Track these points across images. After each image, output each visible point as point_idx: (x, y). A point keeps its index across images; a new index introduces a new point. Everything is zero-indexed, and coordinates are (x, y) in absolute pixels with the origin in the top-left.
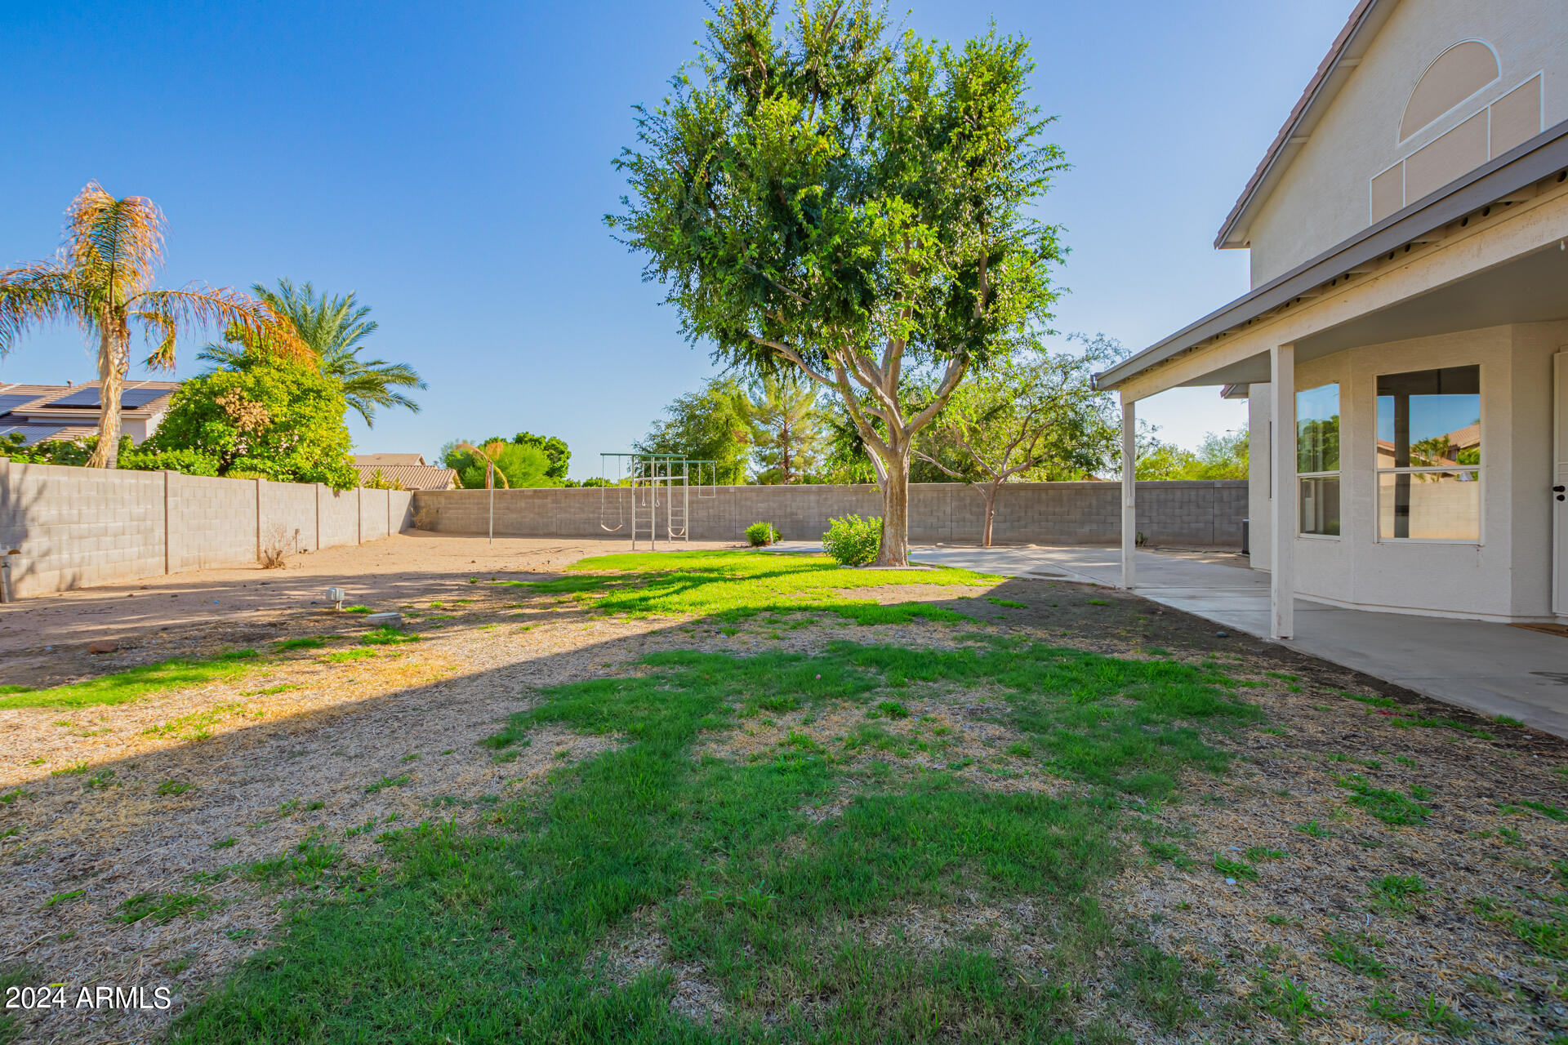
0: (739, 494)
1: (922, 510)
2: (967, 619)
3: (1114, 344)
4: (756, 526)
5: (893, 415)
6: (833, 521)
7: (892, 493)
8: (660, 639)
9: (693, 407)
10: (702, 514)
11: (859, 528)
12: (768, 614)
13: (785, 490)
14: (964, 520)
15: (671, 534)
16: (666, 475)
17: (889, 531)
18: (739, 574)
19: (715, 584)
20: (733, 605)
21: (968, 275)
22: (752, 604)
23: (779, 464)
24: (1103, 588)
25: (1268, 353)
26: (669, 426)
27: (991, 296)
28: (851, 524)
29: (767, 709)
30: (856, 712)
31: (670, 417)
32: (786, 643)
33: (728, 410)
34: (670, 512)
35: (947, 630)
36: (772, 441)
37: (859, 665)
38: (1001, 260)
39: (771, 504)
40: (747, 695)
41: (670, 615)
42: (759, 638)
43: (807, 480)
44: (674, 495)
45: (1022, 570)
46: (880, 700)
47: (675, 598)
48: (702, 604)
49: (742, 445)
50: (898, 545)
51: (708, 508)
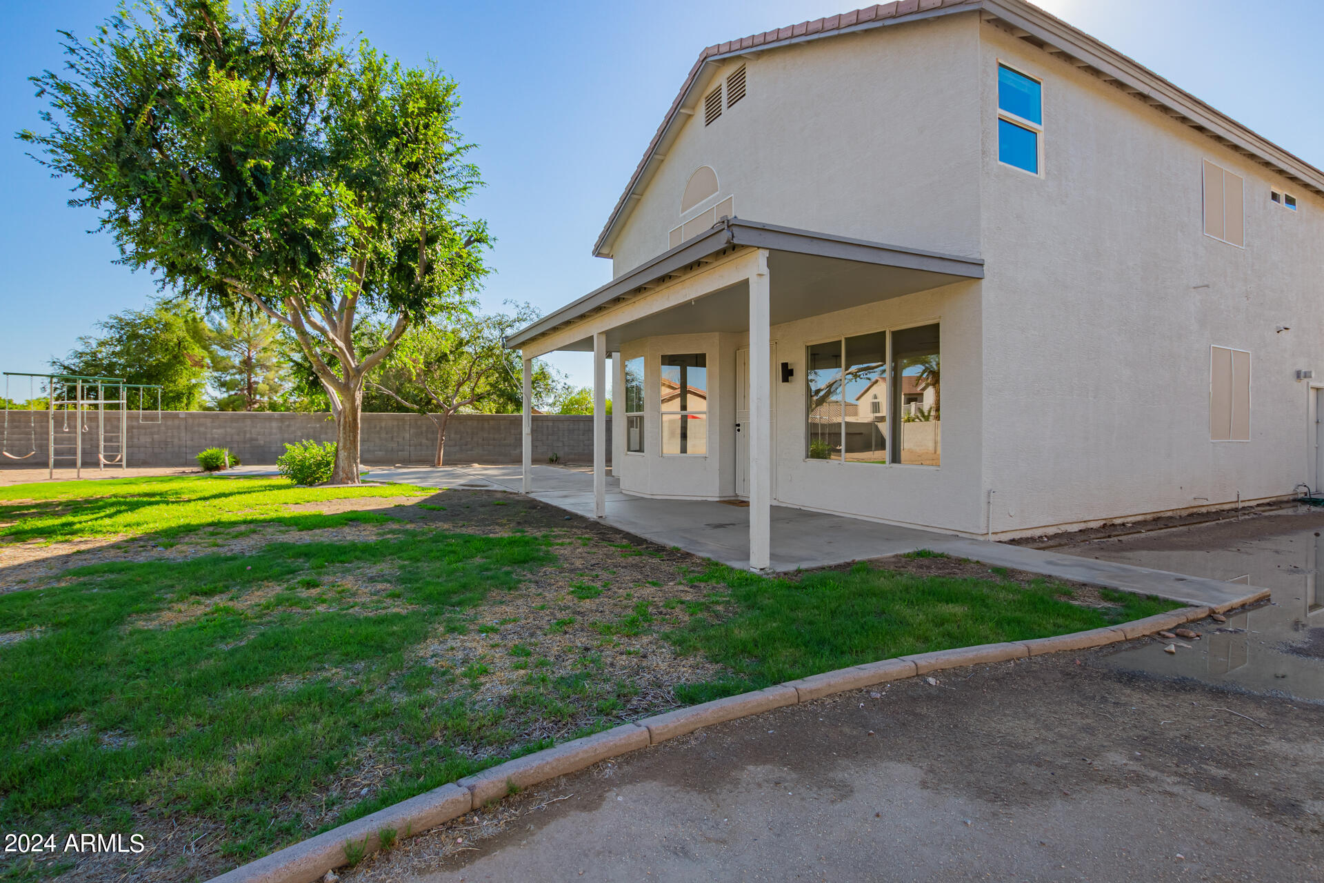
0: (190, 421)
1: (383, 435)
2: (393, 520)
3: (537, 311)
4: (209, 452)
5: (345, 356)
6: (288, 446)
7: (345, 422)
8: (88, 556)
9: (135, 325)
10: (145, 439)
11: (315, 451)
12: (211, 529)
13: (245, 417)
14: (421, 445)
15: (103, 460)
16: (96, 398)
17: (342, 454)
18: (186, 497)
19: (156, 507)
20: (174, 523)
21: (407, 250)
22: (194, 522)
23: (242, 390)
24: (511, 493)
25: (592, 337)
26: (102, 344)
27: (428, 269)
28: (306, 448)
29: (197, 595)
30: (278, 588)
31: (105, 334)
32: (226, 549)
33: (180, 331)
34: (102, 437)
35: (374, 529)
36: (234, 367)
37: (289, 558)
38: (436, 242)
39: (228, 430)
40: (178, 588)
41: (99, 537)
42: (199, 547)
43: (273, 407)
44: (107, 419)
45: (456, 483)
46: (299, 579)
47: (107, 521)
48: (138, 524)
49: (197, 369)
50: (351, 466)
51: (152, 434)
